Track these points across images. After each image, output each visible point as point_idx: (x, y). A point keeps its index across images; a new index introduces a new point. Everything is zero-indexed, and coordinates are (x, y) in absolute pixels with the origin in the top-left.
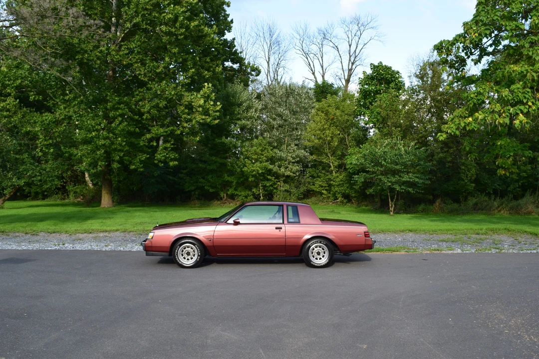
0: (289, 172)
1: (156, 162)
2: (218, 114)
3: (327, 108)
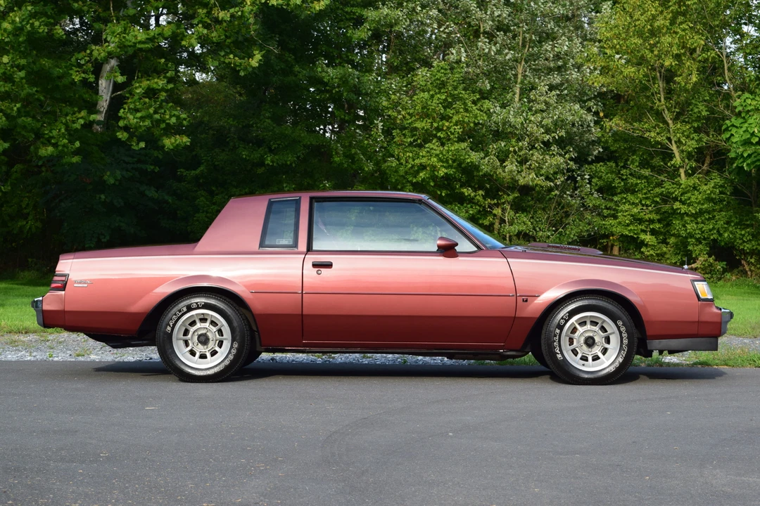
0: (533, 175)
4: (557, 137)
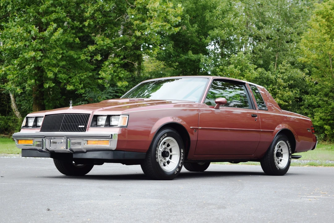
0: (278, 100)
1: (100, 81)
2: (179, 19)
3: (330, 11)
4: (290, 84)
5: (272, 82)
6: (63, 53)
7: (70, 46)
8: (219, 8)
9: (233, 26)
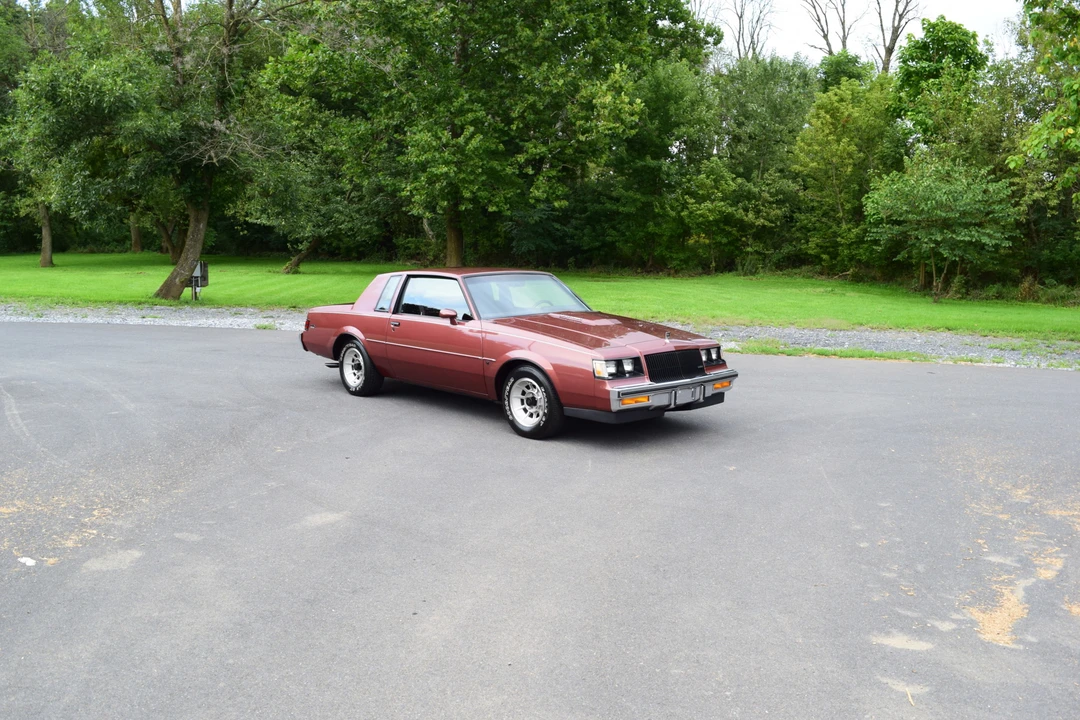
1: (532, 201)
2: (636, 118)
3: (836, 104)
4: (778, 199)
5: (754, 197)
6: (483, 165)
7: (493, 154)
8: (686, 98)
9: (705, 122)
